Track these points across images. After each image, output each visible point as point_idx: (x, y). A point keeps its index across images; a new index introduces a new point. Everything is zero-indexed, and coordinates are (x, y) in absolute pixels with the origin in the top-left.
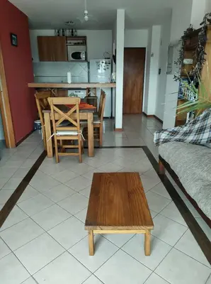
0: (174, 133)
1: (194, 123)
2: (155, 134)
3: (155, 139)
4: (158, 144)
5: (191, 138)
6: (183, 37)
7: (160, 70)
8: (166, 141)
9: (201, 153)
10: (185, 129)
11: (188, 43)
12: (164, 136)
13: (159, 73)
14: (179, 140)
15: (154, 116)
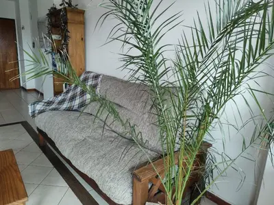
0: (49, 103)
1: (67, 92)
2: (30, 107)
3: (30, 111)
4: (33, 116)
5: (65, 106)
6: (48, 15)
7: (34, 43)
8: (41, 112)
9: (73, 117)
10: (60, 98)
11: (53, 20)
12: (39, 107)
13: (34, 47)
14: (54, 109)
15: (35, 90)
